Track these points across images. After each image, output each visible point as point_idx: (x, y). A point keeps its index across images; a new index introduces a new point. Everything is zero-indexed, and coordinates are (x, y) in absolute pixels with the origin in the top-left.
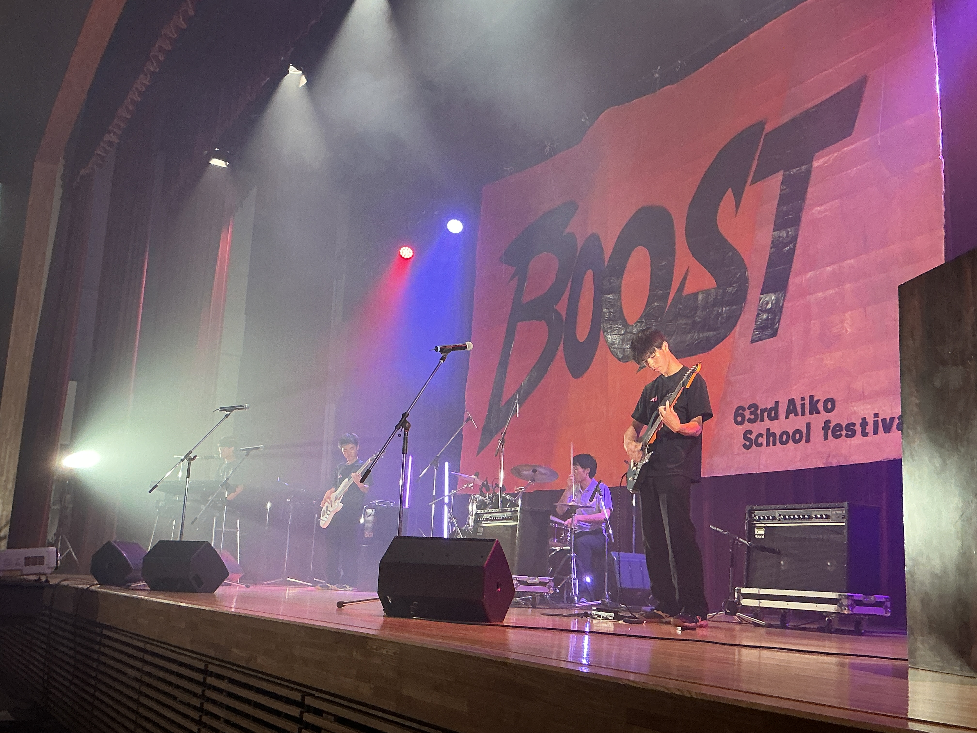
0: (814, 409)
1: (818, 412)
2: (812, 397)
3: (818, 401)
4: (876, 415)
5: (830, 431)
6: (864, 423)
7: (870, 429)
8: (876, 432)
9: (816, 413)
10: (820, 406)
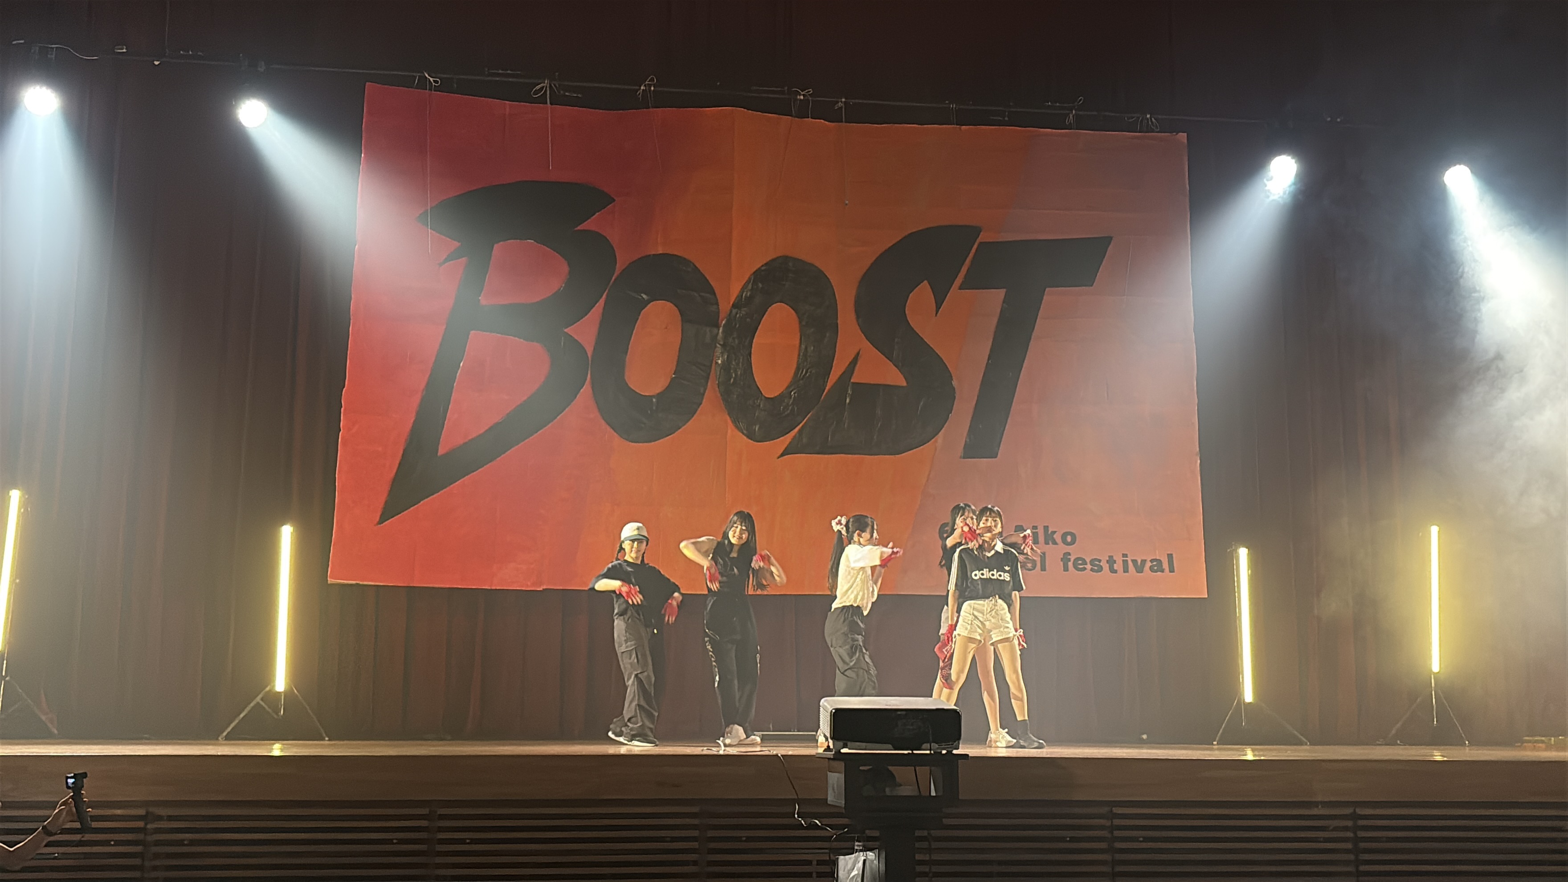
0: (1049, 538)
1: (1055, 543)
2: (1046, 528)
3: (1054, 532)
4: (1125, 555)
5: (1070, 564)
6: (1111, 561)
7: (1118, 566)
8: (1126, 570)
9: (1053, 544)
10: (1058, 537)
